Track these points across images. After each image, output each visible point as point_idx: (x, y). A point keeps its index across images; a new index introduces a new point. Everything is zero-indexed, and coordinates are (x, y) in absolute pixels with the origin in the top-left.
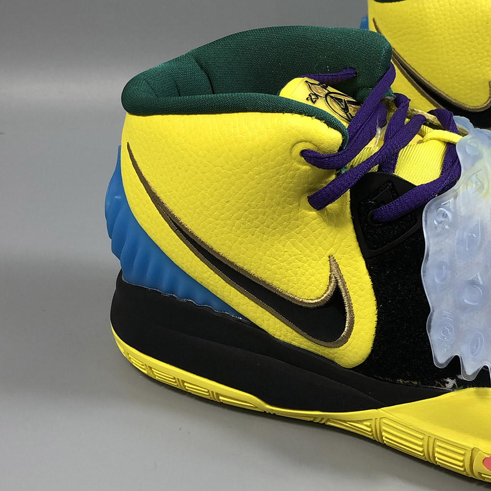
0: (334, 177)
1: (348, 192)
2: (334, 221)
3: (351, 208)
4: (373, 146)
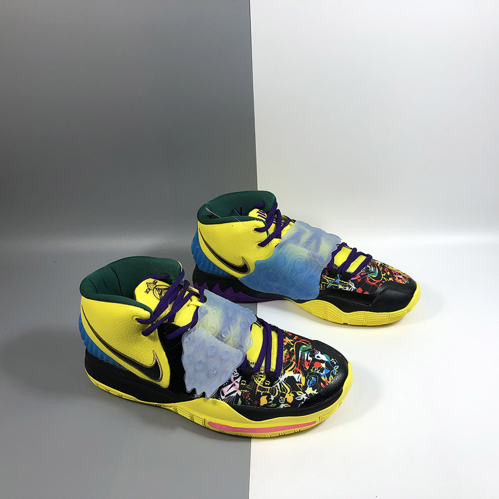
0: (150, 325)
1: (157, 329)
2: (153, 339)
3: (158, 334)
4: (167, 311)
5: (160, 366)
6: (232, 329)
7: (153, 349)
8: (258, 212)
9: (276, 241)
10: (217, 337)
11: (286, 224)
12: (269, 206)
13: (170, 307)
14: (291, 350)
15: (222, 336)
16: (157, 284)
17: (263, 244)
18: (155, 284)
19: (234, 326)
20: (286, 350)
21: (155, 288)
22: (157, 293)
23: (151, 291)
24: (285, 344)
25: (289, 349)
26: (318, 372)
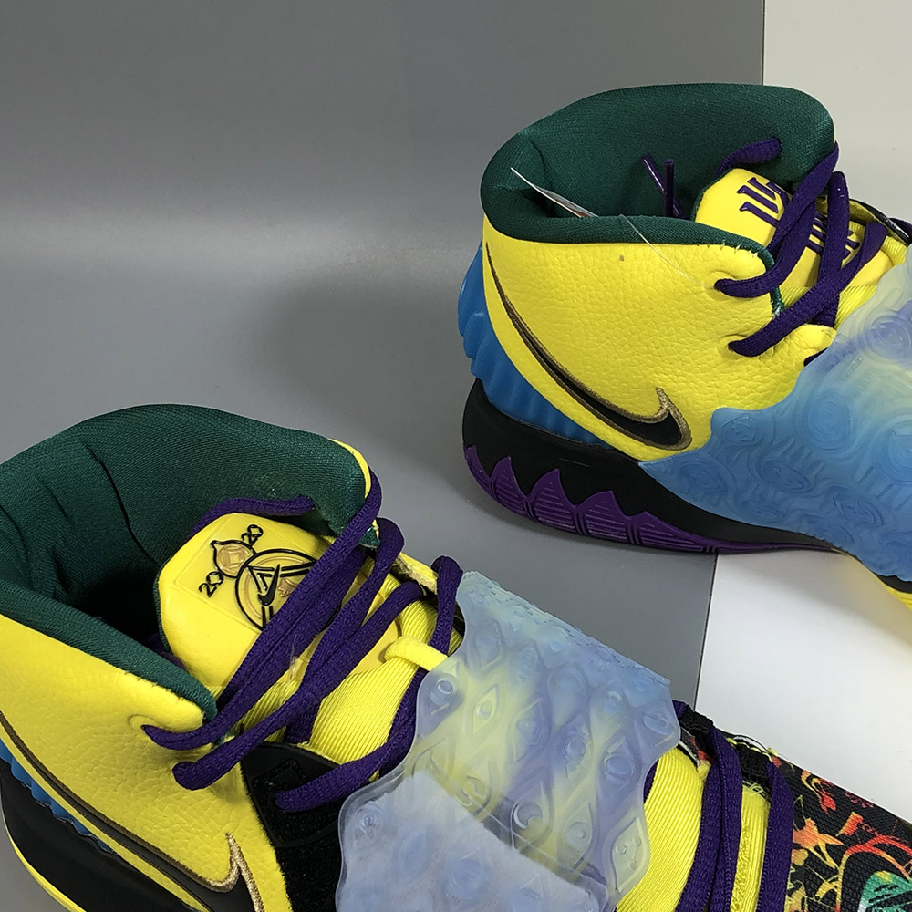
0: (209, 748)
1: (238, 766)
2: (227, 794)
5: (254, 896)
6: (559, 788)
7: (227, 828)
8: (743, 190)
9: (810, 337)
10: (491, 825)
11: (867, 251)
12: (799, 160)
13: (299, 666)
14: (822, 892)
15: (509, 821)
16: (258, 547)
17: (751, 346)
18: (249, 547)
19: (572, 775)
20: (801, 893)
21: (245, 565)
22: (251, 593)
23: (228, 585)
24: (799, 858)
25: (811, 891)
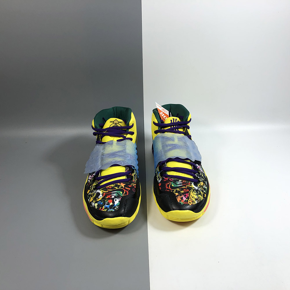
26: (106, 203)
